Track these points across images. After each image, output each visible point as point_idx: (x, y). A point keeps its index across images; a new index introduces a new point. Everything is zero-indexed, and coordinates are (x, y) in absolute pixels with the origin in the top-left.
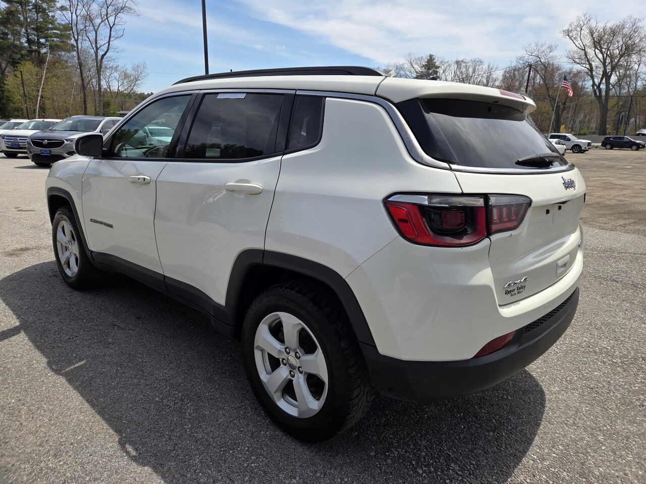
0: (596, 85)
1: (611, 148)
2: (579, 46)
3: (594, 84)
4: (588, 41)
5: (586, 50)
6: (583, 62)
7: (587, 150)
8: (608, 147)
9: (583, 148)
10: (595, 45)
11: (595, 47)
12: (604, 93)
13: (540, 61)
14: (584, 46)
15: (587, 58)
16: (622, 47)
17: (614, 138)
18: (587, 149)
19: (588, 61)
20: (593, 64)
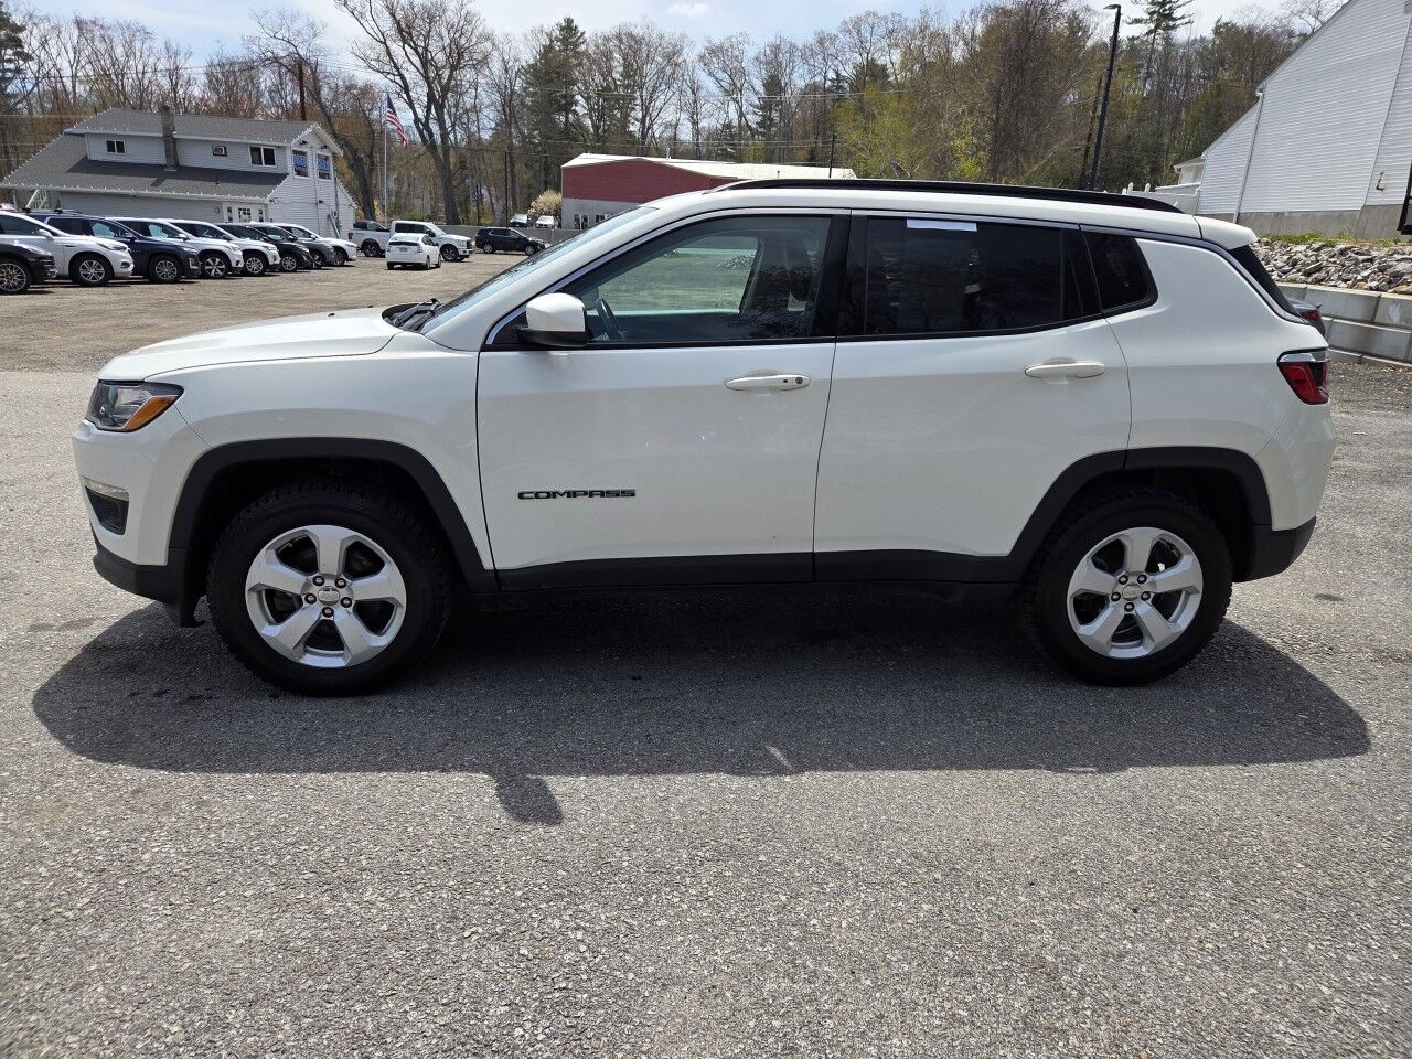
0: (420, 120)
1: (493, 252)
2: (373, 33)
3: (417, 121)
4: (387, 25)
5: (389, 43)
6: (387, 69)
7: (467, 256)
8: (488, 248)
9: (461, 253)
10: (403, 37)
11: (404, 41)
12: (439, 140)
13: (298, 54)
14: (383, 34)
15: (394, 62)
16: (451, 48)
17: (495, 231)
18: (467, 253)
19: (396, 66)
20: (407, 76)
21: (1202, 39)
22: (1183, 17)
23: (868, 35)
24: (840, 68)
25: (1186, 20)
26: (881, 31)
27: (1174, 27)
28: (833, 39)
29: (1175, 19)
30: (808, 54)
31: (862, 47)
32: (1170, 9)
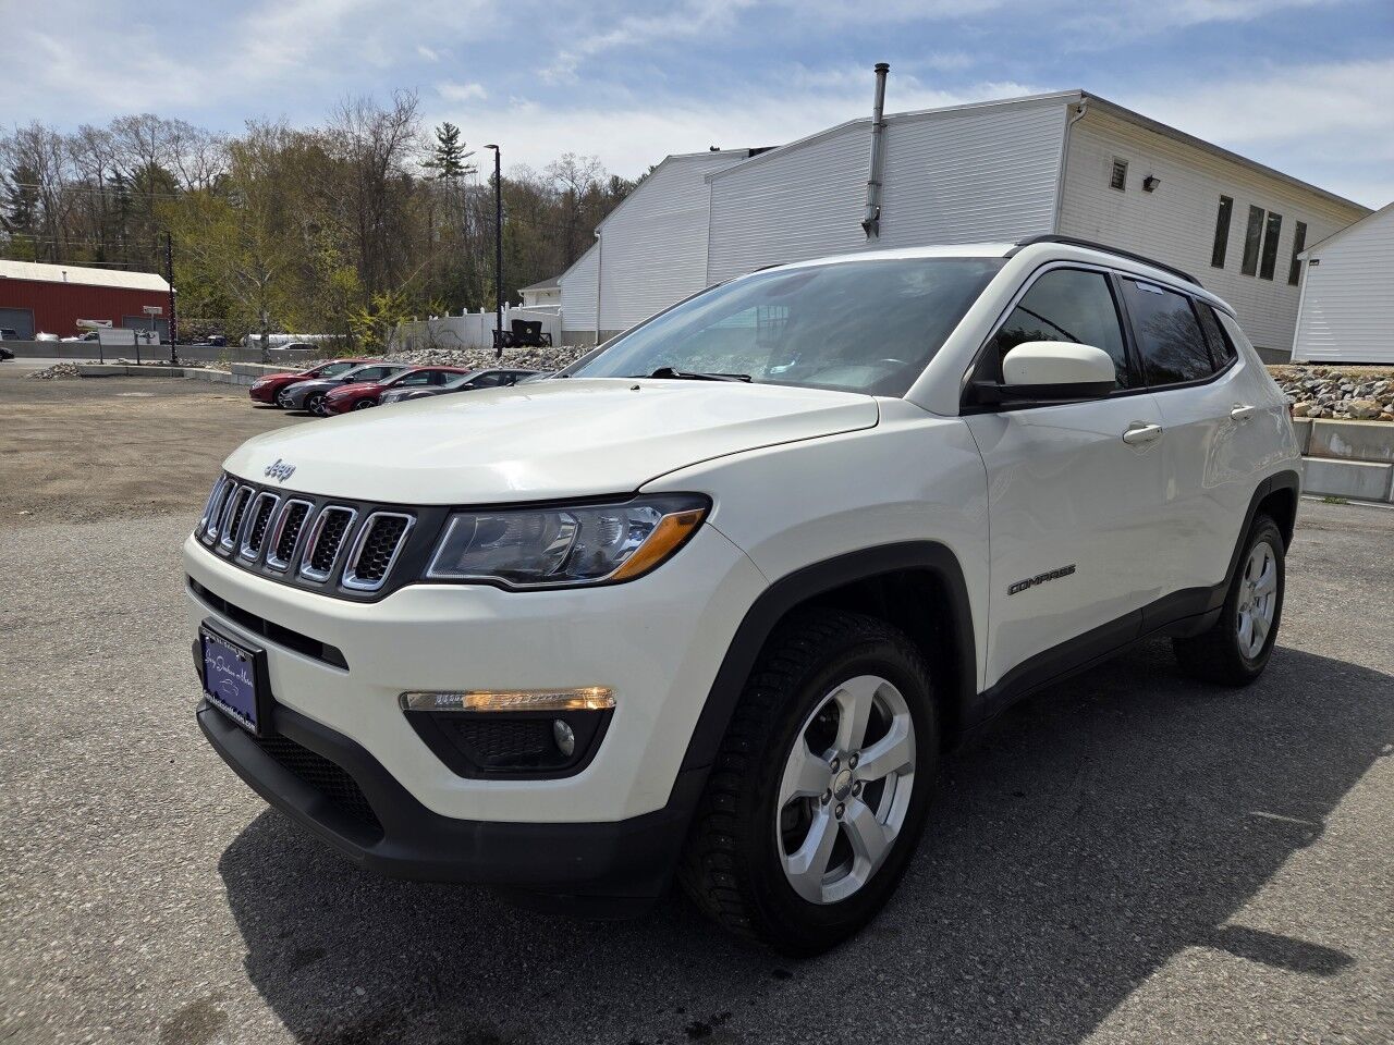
21: (481, 188)
22: (467, 167)
23: (148, 138)
24: (119, 168)
25: (472, 169)
26: (162, 136)
27: (462, 174)
28: (105, 137)
29: (461, 167)
30: (76, 150)
31: (142, 147)
32: (456, 157)
